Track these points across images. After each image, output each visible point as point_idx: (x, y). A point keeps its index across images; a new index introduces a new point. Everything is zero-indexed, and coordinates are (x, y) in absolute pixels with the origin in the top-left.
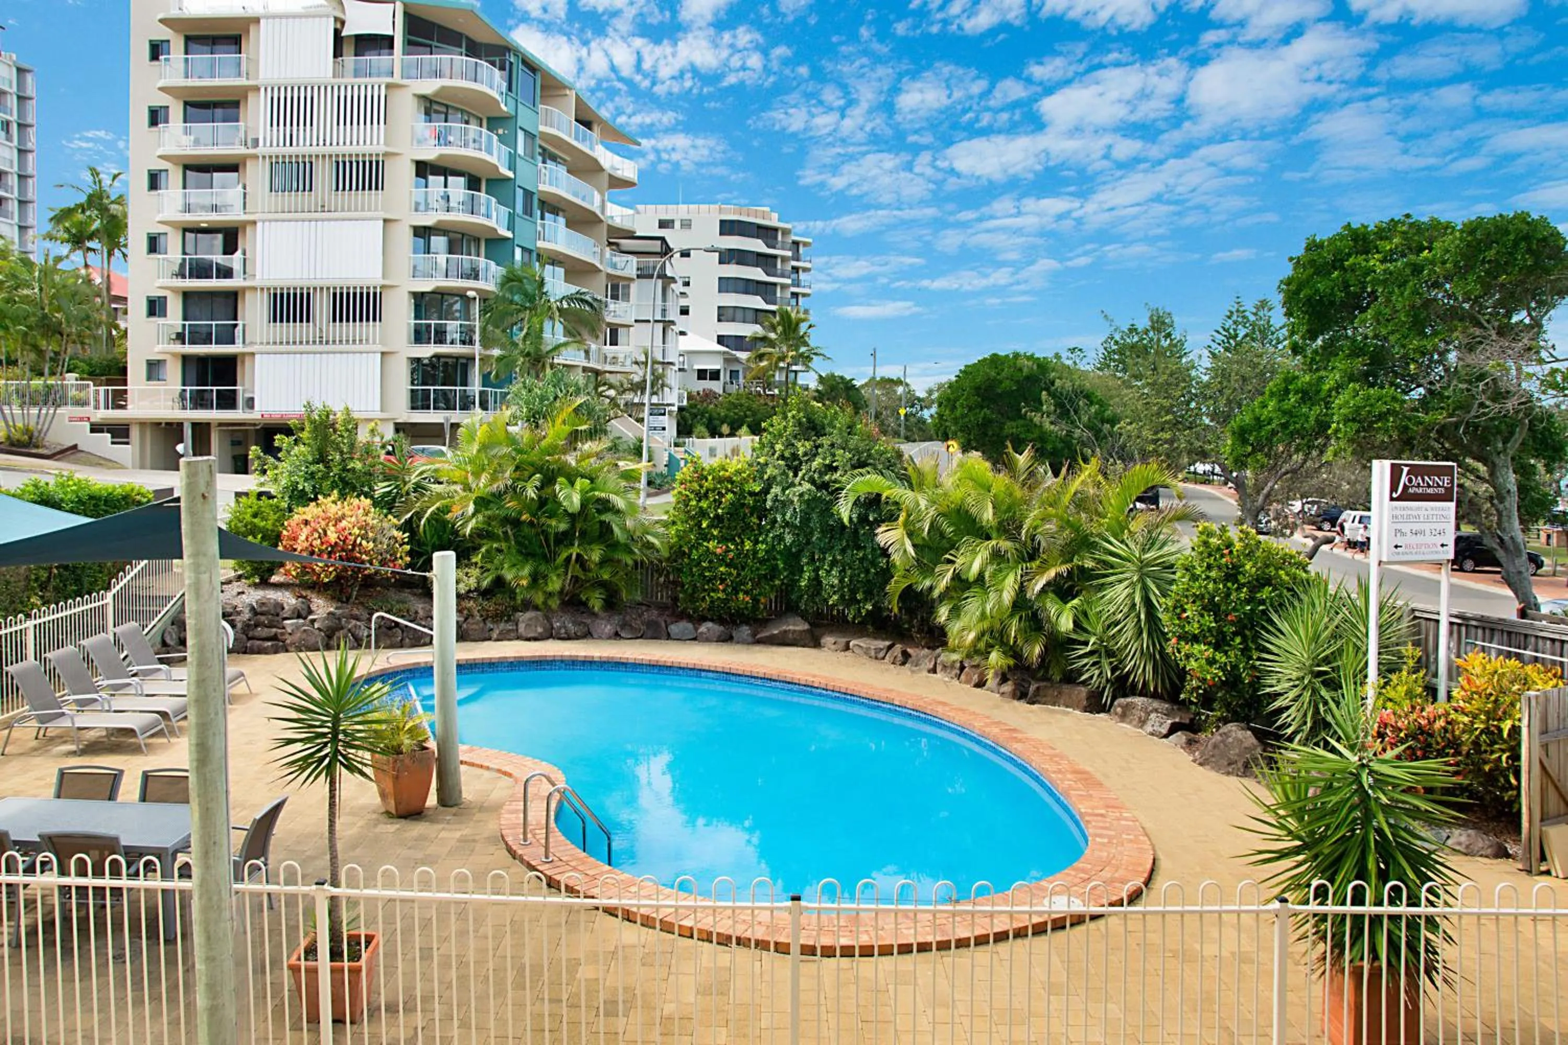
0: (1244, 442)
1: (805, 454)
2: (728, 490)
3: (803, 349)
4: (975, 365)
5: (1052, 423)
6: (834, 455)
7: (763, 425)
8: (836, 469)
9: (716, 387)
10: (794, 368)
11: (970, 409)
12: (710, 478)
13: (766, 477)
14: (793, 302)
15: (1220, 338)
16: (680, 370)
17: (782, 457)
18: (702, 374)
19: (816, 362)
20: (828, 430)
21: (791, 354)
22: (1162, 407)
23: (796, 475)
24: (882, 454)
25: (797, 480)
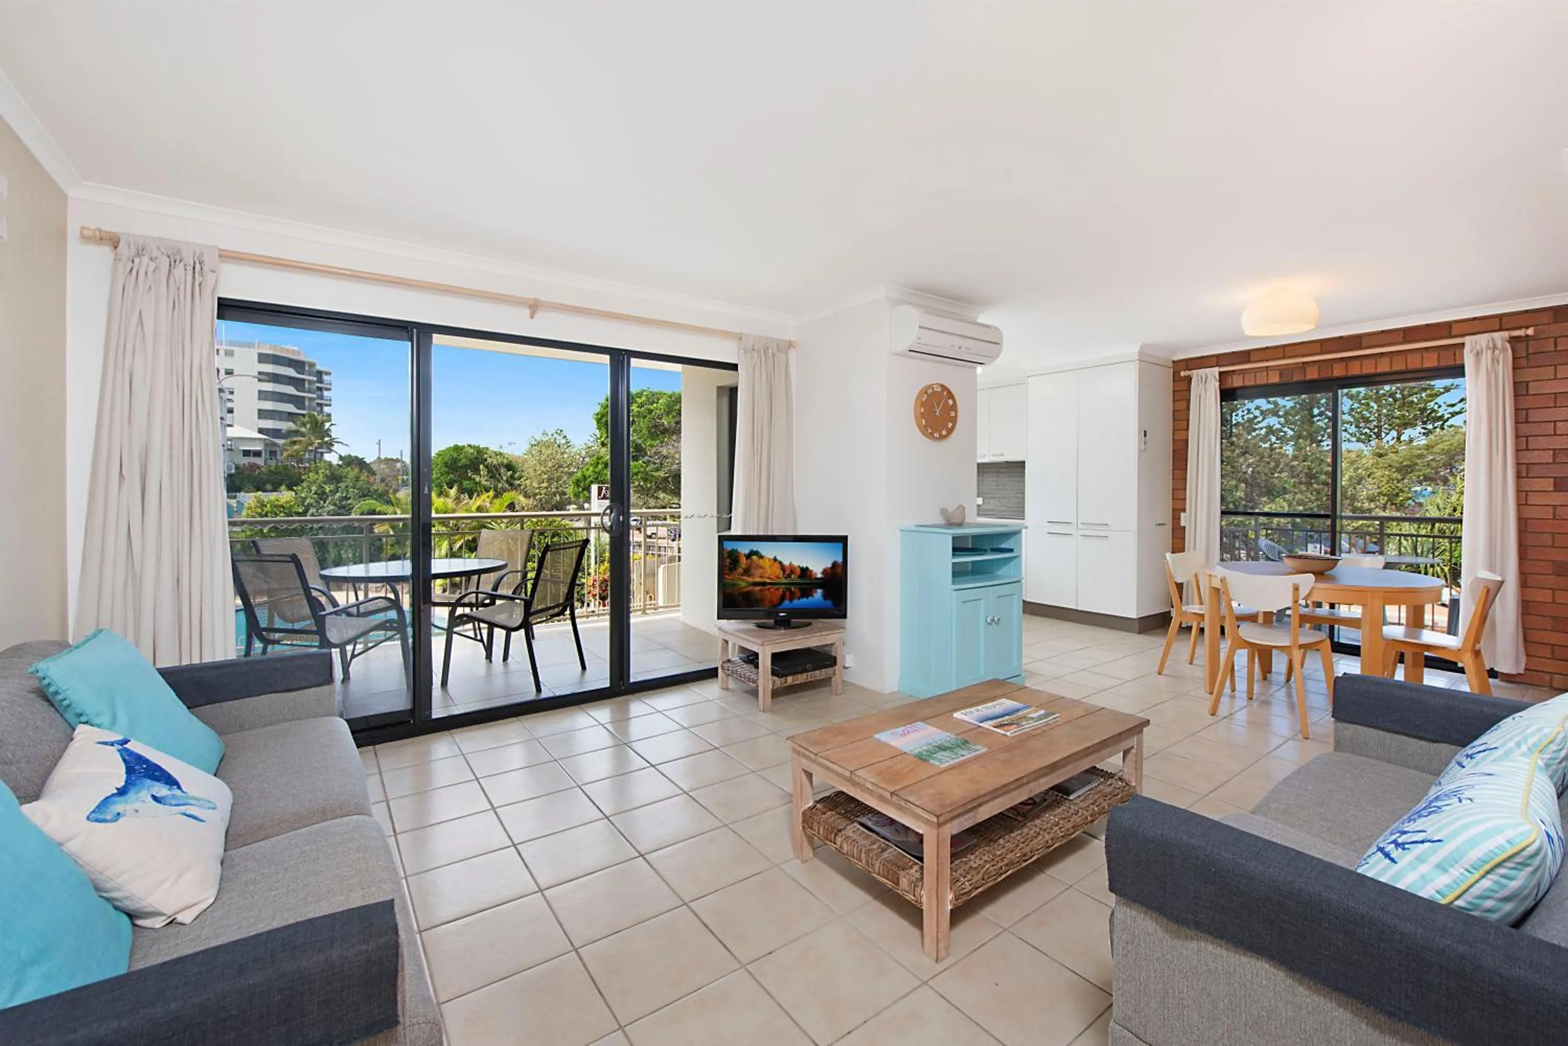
0: (578, 486)
1: (331, 491)
2: (281, 512)
3: (326, 439)
4: (444, 450)
5: (486, 481)
6: (348, 492)
7: (303, 477)
8: (349, 498)
9: (260, 461)
10: (320, 450)
11: (442, 474)
12: (268, 505)
13: (306, 504)
14: (319, 409)
15: (591, 439)
16: (229, 450)
17: (316, 493)
18: (246, 453)
19: (336, 447)
20: (344, 479)
21: (318, 441)
22: (543, 472)
23: (325, 502)
24: (376, 491)
25: (326, 505)
